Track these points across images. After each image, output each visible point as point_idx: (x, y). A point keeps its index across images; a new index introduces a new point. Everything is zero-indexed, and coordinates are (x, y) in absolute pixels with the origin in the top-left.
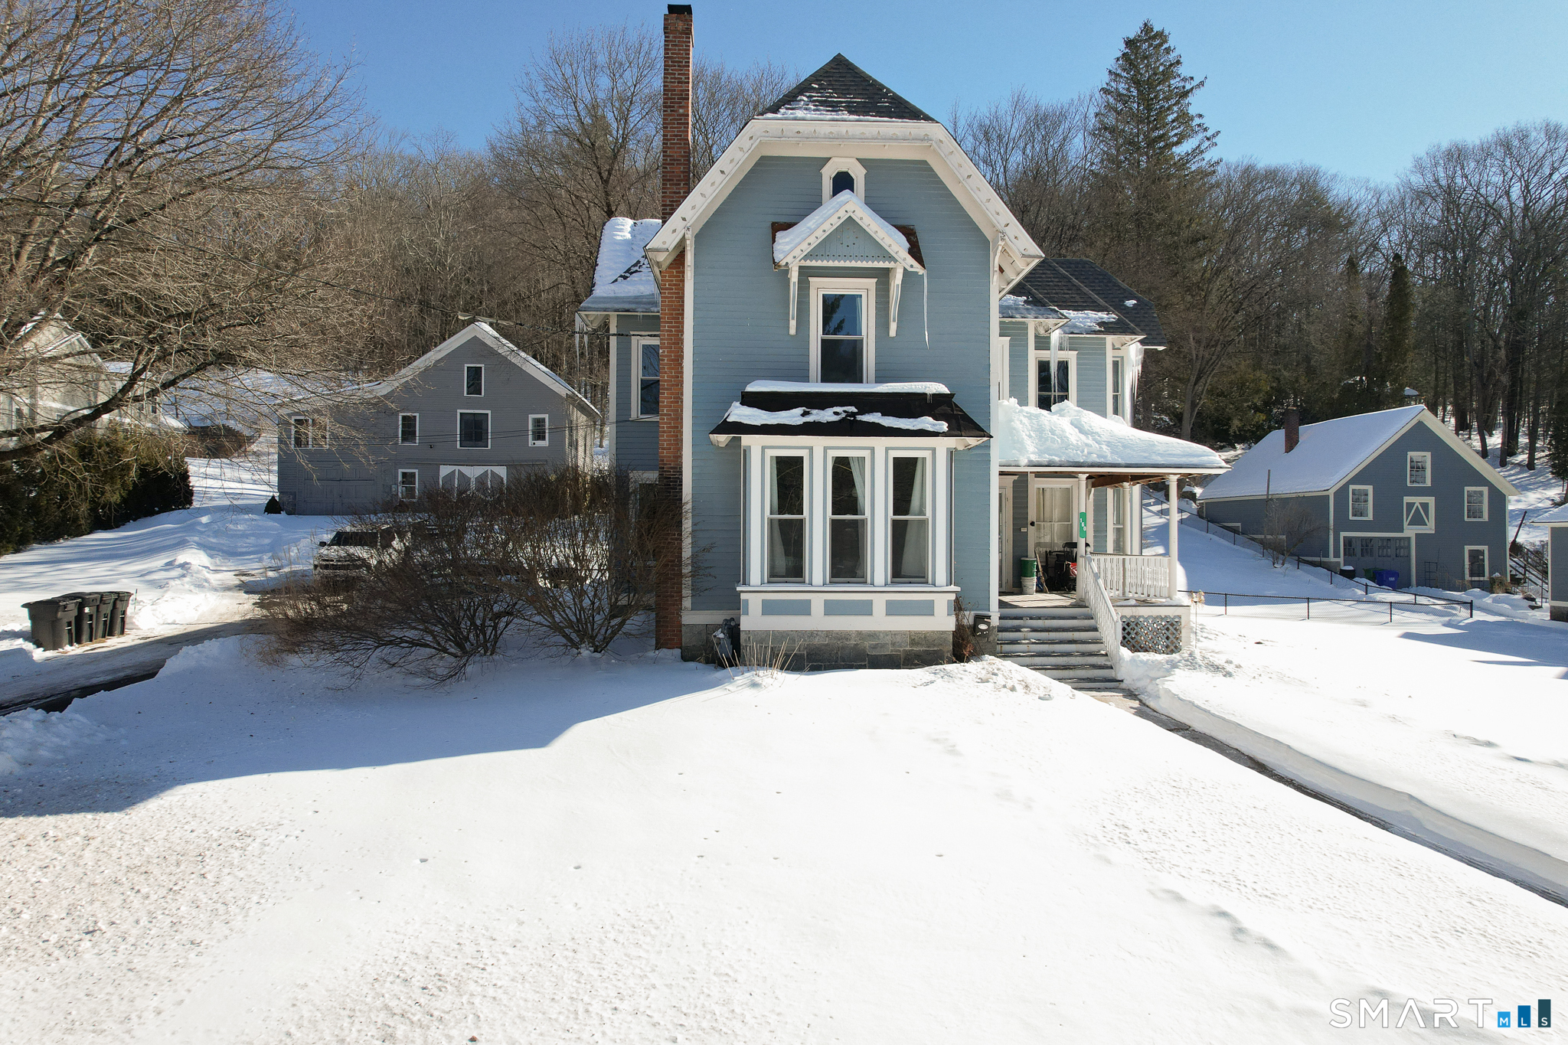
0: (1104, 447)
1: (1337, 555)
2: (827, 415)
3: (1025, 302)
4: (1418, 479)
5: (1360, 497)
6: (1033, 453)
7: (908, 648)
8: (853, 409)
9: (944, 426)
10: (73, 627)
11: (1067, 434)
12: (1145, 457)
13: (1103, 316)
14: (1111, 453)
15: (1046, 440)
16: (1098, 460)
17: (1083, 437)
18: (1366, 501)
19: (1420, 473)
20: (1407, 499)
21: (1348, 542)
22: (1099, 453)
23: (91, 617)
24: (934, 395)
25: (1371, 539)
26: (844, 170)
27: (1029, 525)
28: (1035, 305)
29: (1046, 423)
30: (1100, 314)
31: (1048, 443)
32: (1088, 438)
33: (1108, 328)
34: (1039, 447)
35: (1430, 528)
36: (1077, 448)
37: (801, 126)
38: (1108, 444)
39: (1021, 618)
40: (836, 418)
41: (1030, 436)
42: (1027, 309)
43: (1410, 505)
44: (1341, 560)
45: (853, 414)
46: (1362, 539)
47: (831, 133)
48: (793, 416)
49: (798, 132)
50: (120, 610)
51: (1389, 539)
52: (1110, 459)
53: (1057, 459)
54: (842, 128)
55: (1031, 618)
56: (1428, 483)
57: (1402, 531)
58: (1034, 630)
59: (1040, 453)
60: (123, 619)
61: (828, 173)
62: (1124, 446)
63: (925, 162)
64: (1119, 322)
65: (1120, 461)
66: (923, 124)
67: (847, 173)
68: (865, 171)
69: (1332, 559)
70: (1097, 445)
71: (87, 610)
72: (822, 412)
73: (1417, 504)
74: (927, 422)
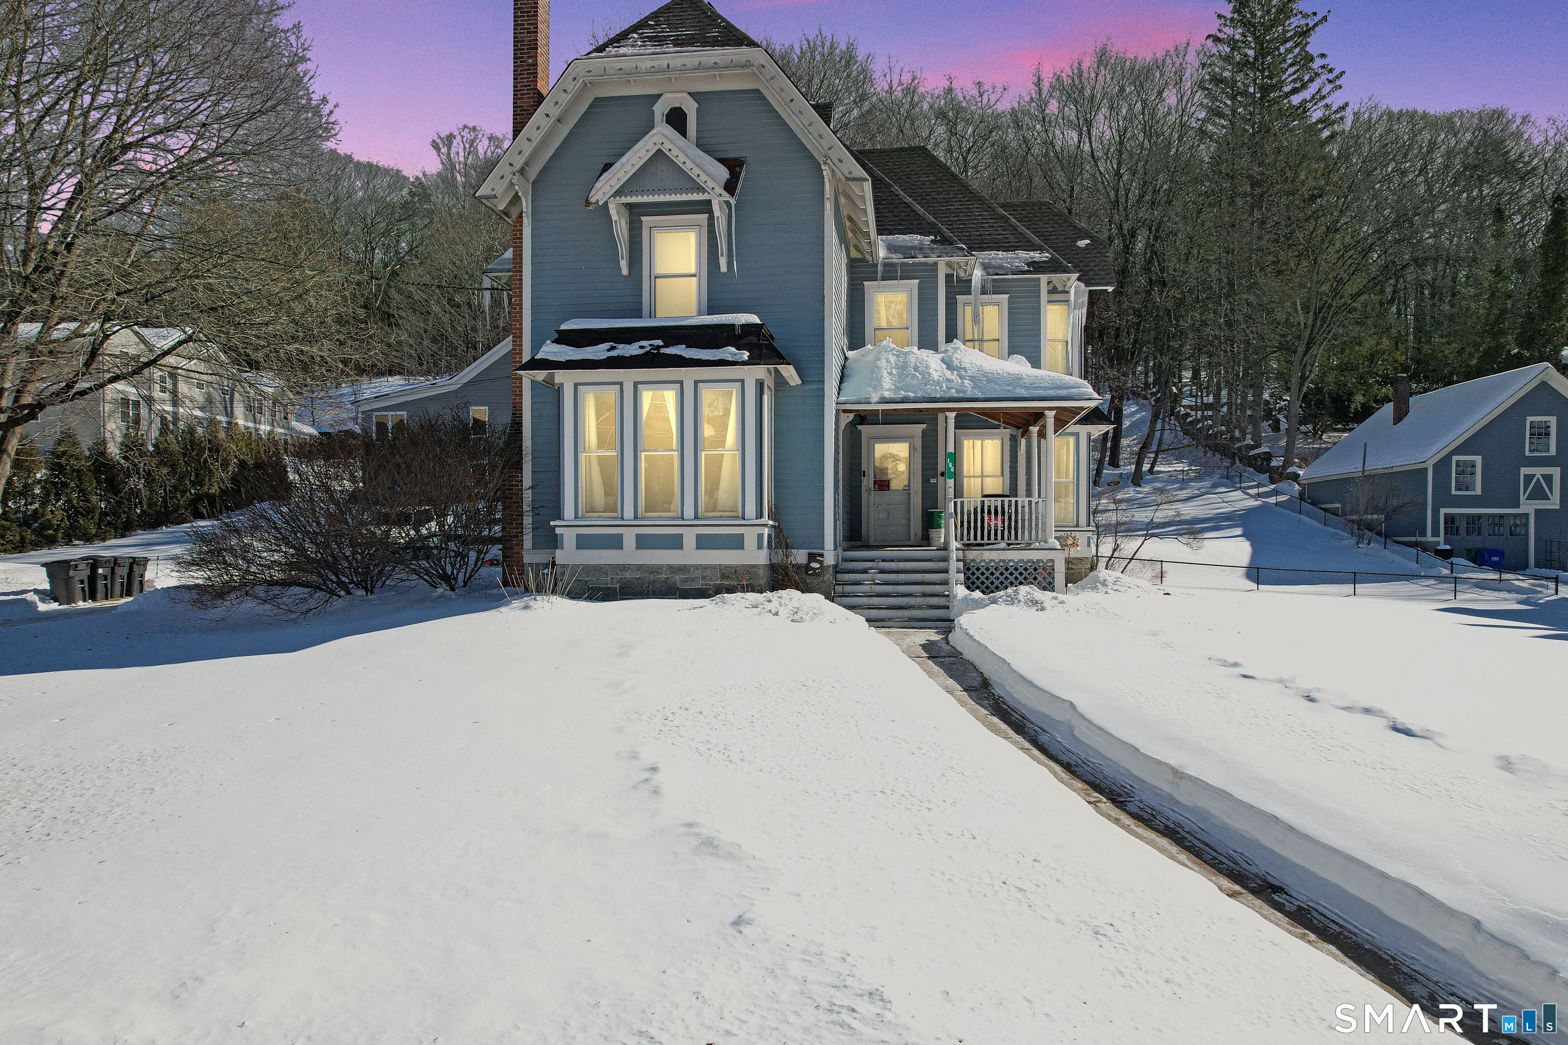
0: (966, 382)
1: (1435, 533)
2: (632, 350)
3: (932, 241)
4: (1540, 447)
5: (1466, 470)
6: (889, 390)
7: (718, 582)
8: (660, 342)
9: (746, 355)
10: (86, 585)
11: (931, 371)
12: (1009, 391)
13: (1036, 255)
14: (973, 387)
15: (907, 376)
16: (956, 395)
17: (948, 373)
18: (1473, 474)
19: (1543, 440)
20: (1524, 471)
21: (1450, 519)
22: (960, 388)
23: (105, 578)
24: (743, 326)
25: (1479, 516)
26: (677, 105)
27: (939, 476)
28: (942, 244)
29: (913, 360)
30: (1032, 254)
31: (908, 380)
32: (953, 374)
33: (1037, 267)
34: (897, 384)
35: (1554, 502)
36: (938, 383)
37: (624, 64)
38: (972, 379)
39: (873, 561)
40: (641, 352)
41: (891, 374)
42: (933, 249)
43: (1529, 478)
44: (1441, 539)
45: (658, 347)
46: (1468, 516)
47: (653, 67)
48: (600, 351)
49: (621, 69)
50: (137, 573)
51: (1501, 516)
52: (969, 394)
53: (912, 395)
54: (663, 61)
55: (883, 561)
56: (1553, 451)
57: (1517, 505)
58: (882, 571)
59: (898, 389)
60: (141, 583)
61: (660, 109)
62: (988, 381)
63: (757, 91)
64: (1051, 260)
65: (980, 395)
66: (744, 49)
67: (680, 109)
68: (696, 105)
69: (1429, 538)
70: (960, 381)
71: (100, 571)
72: (628, 346)
73: (1538, 476)
74: (729, 352)
